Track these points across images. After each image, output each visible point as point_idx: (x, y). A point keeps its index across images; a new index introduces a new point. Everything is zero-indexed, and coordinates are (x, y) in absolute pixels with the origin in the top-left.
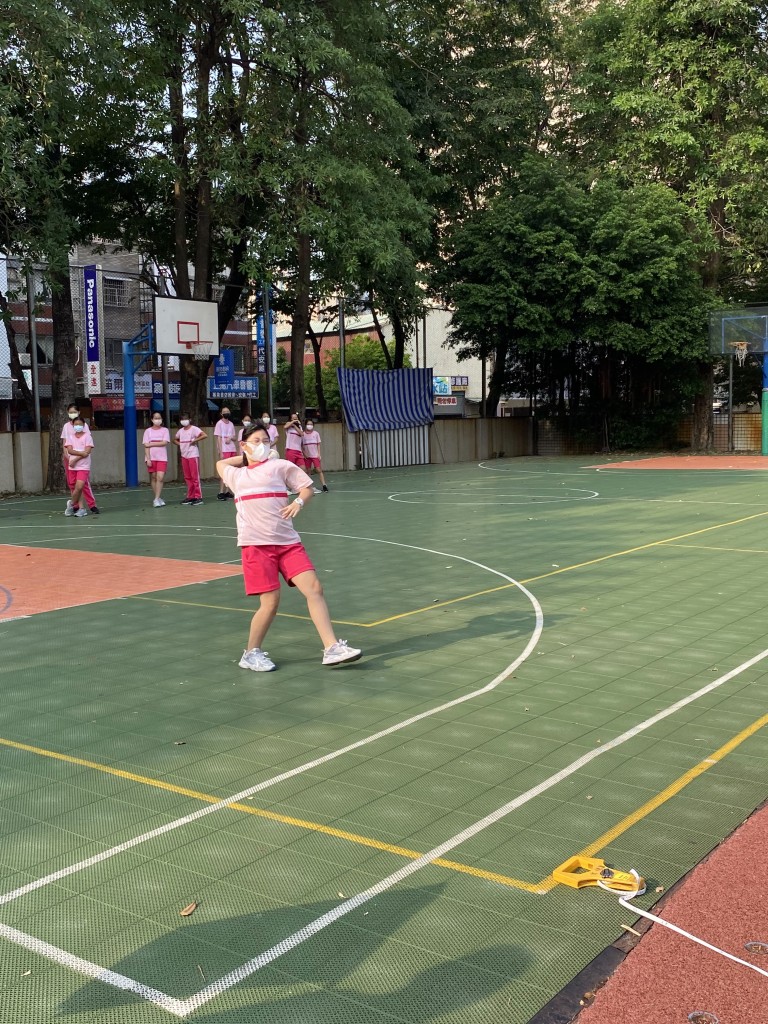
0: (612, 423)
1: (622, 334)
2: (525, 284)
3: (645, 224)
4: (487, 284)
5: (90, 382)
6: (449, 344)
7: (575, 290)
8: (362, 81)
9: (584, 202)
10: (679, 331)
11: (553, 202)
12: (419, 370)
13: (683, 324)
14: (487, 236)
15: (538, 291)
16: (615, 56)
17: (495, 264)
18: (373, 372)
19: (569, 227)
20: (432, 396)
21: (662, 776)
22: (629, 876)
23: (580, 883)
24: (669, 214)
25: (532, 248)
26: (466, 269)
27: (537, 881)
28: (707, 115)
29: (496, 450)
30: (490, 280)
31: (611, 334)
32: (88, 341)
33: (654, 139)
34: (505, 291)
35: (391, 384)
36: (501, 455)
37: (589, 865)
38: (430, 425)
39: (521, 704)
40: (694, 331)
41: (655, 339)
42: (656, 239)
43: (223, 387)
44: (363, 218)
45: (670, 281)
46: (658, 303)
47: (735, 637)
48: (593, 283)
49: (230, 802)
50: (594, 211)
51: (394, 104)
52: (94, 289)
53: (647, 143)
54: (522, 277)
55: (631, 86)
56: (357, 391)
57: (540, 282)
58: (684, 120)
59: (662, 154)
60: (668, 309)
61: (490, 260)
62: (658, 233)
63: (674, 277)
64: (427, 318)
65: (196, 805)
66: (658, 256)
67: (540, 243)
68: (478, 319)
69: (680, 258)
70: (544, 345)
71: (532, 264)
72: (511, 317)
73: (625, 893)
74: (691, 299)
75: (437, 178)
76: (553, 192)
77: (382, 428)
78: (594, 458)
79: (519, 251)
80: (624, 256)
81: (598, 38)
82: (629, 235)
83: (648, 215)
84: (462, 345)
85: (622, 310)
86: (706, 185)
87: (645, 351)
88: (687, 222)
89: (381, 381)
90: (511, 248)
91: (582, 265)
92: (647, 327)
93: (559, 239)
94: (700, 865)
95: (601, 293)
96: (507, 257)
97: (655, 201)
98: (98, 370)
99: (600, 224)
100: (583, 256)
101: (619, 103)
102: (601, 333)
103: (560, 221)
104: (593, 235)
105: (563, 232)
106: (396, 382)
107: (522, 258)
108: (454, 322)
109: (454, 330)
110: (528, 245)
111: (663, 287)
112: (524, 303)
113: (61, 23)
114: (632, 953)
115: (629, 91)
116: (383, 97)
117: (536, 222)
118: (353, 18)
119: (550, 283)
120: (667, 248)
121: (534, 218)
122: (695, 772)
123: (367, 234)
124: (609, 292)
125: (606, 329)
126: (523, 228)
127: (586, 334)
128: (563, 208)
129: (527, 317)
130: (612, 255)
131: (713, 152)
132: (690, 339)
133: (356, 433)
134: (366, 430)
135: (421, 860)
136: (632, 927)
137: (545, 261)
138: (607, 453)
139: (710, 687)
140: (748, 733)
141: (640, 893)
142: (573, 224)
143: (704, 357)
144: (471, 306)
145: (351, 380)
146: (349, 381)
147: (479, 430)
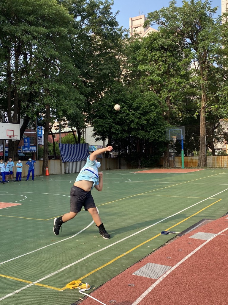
0: (141, 159)
1: (142, 134)
2: (114, 119)
3: (147, 103)
4: (103, 119)
6: (93, 136)
7: (128, 122)
9: (130, 96)
10: (158, 133)
11: (121, 96)
12: (84, 144)
13: (159, 131)
14: (103, 106)
15: (118, 121)
16: (139, 55)
18: (70, 144)
20: (88, 152)
21: (108, 258)
23: (72, 288)
24: (154, 100)
26: (97, 115)
27: (61, 287)
28: (165, 73)
29: (108, 167)
30: (104, 118)
31: (139, 134)
33: (149, 78)
34: (108, 121)
35: (75, 148)
36: (110, 169)
37: (77, 283)
40: (162, 133)
41: (151, 135)
42: (150, 107)
43: (27, 149)
45: (155, 119)
46: (151, 125)
48: (133, 119)
50: (133, 99)
53: (148, 80)
54: (113, 117)
55: (143, 64)
57: (118, 119)
58: (158, 73)
59: (153, 82)
60: (154, 127)
61: (104, 113)
62: (151, 105)
63: (156, 118)
64: (86, 128)
66: (150, 112)
68: (100, 129)
69: (157, 113)
70: (120, 137)
72: (111, 127)
74: (161, 124)
75: (87, 89)
76: (121, 93)
77: (73, 161)
78: (134, 170)
80: (141, 112)
81: (134, 50)
82: (143, 106)
83: (148, 101)
84: (97, 137)
86: (165, 92)
87: (148, 139)
88: (160, 103)
89: (73, 147)
90: (110, 109)
91: (130, 114)
92: (149, 132)
93: (123, 107)
94: (108, 281)
95: (135, 122)
96: (109, 112)
97: (150, 96)
99: (135, 103)
100: (130, 112)
101: (140, 68)
102: (136, 134)
103: (124, 102)
104: (133, 106)
105: (124, 105)
108: (94, 130)
109: (95, 132)
111: (153, 121)
112: (114, 125)
117: (117, 102)
118: (60, 43)
119: (121, 119)
120: (153, 110)
122: (120, 257)
123: (65, 104)
124: (138, 122)
125: (138, 132)
126: (113, 104)
127: (132, 134)
128: (124, 98)
129: (115, 129)
130: (138, 112)
131: (166, 82)
132: (161, 135)
133: (64, 163)
134: (68, 162)
135: (32, 284)
136: (82, 298)
137: (119, 113)
138: (139, 168)
139: (135, 234)
140: (139, 246)
141: (88, 289)
142: (127, 102)
143: (165, 140)
144: (98, 125)
145: (63, 147)
146: (62, 147)
147: (103, 162)
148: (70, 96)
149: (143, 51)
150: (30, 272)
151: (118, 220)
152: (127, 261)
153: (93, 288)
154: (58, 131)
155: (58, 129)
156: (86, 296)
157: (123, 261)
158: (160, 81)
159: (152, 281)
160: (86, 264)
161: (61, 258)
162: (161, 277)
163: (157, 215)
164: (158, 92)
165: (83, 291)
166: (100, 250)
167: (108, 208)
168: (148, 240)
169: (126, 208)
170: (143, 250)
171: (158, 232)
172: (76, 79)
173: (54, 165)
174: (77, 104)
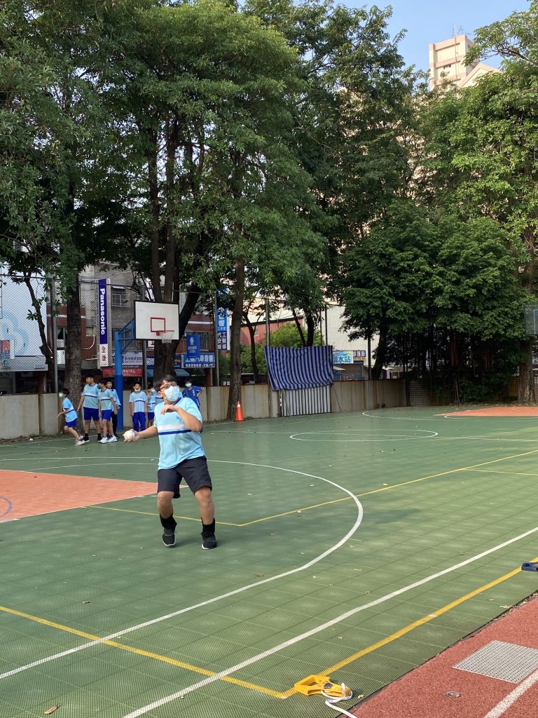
0: (461, 383)
1: (462, 321)
2: (393, 287)
3: (476, 245)
4: (367, 288)
5: (101, 358)
6: (344, 329)
7: (428, 292)
8: (274, 156)
9: (433, 231)
10: (504, 318)
11: (412, 231)
12: (322, 347)
13: (506, 314)
14: (368, 256)
15: (403, 292)
16: (454, 131)
17: (372, 274)
18: (289, 349)
19: (423, 248)
20: (332, 365)
21: (395, 625)
23: (309, 692)
24: (493, 238)
25: (398, 263)
26: (352, 277)
27: (283, 690)
28: (520, 170)
29: (380, 402)
30: (369, 286)
31: (455, 321)
32: (101, 330)
33: (481, 184)
34: (379, 292)
35: (302, 357)
36: (383, 406)
37: (320, 681)
38: (331, 385)
40: (514, 318)
41: (486, 324)
42: (485, 255)
43: (193, 360)
44: (276, 246)
45: (495, 284)
46: (488, 299)
47: (488, 533)
48: (440, 286)
49: (106, 640)
50: (440, 237)
51: (297, 170)
52: (105, 295)
53: (478, 190)
54: (391, 283)
55: (466, 151)
56: (278, 363)
57: (404, 286)
58: (502, 172)
59: (489, 195)
60: (495, 303)
61: (368, 272)
62: (485, 251)
63: (498, 281)
64: (328, 310)
65: (83, 641)
66: (486, 267)
67: (403, 259)
68: (361, 312)
69: (502, 268)
70: (408, 329)
71: (397, 274)
72: (384, 310)
73: (335, 698)
74: (511, 296)
75: (330, 217)
76: (411, 225)
77: (296, 387)
78: (448, 407)
79: (388, 265)
80: (461, 268)
81: (442, 121)
82: (465, 253)
83: (479, 240)
84: (352, 330)
85: (463, 305)
86: (520, 217)
87: (480, 332)
88: (508, 244)
89: (296, 356)
90: (383, 263)
91: (433, 274)
92: (481, 316)
93: (416, 257)
94: (395, 682)
95: (447, 293)
96: (380, 269)
97: (484, 229)
98: (106, 350)
99: (444, 246)
100: (433, 268)
101: (457, 163)
102: (448, 320)
103: (417, 245)
104: (440, 253)
105: (419, 251)
106: (306, 355)
107: (390, 269)
108: (346, 314)
109: (347, 319)
110: (394, 261)
111: (490, 288)
112: (393, 301)
115: (464, 155)
116: (289, 166)
117: (400, 245)
118: (269, 114)
119: (411, 287)
120: (492, 261)
121: (399, 243)
122: (419, 622)
123: (278, 256)
124: (452, 292)
125: (452, 318)
126: (391, 250)
127: (438, 321)
128: (418, 235)
129: (396, 310)
130: (454, 267)
131: (524, 194)
132: (511, 323)
133: (278, 391)
134: (285, 389)
135: (214, 677)
137: (406, 272)
138: (458, 404)
139: (455, 567)
140: (467, 597)
141: (346, 698)
142: (426, 246)
143: (522, 337)
144: (355, 304)
145: (274, 354)
146: (273, 356)
147: (367, 388)
148: (289, 237)
149: (464, 120)
150: (209, 648)
151: (409, 531)
152: (440, 634)
153: (359, 697)
154: (261, 319)
155: (263, 314)
156: (342, 714)
157: (430, 633)
158: (507, 191)
159: (506, 688)
160: (339, 635)
161: (279, 619)
162: (527, 677)
163: (510, 523)
164: (502, 218)
165: (334, 701)
166: (371, 604)
167: (387, 501)
168: (489, 582)
169: (429, 503)
170: (477, 608)
171: (515, 564)
172: (303, 196)
173: (254, 398)
174: (306, 254)
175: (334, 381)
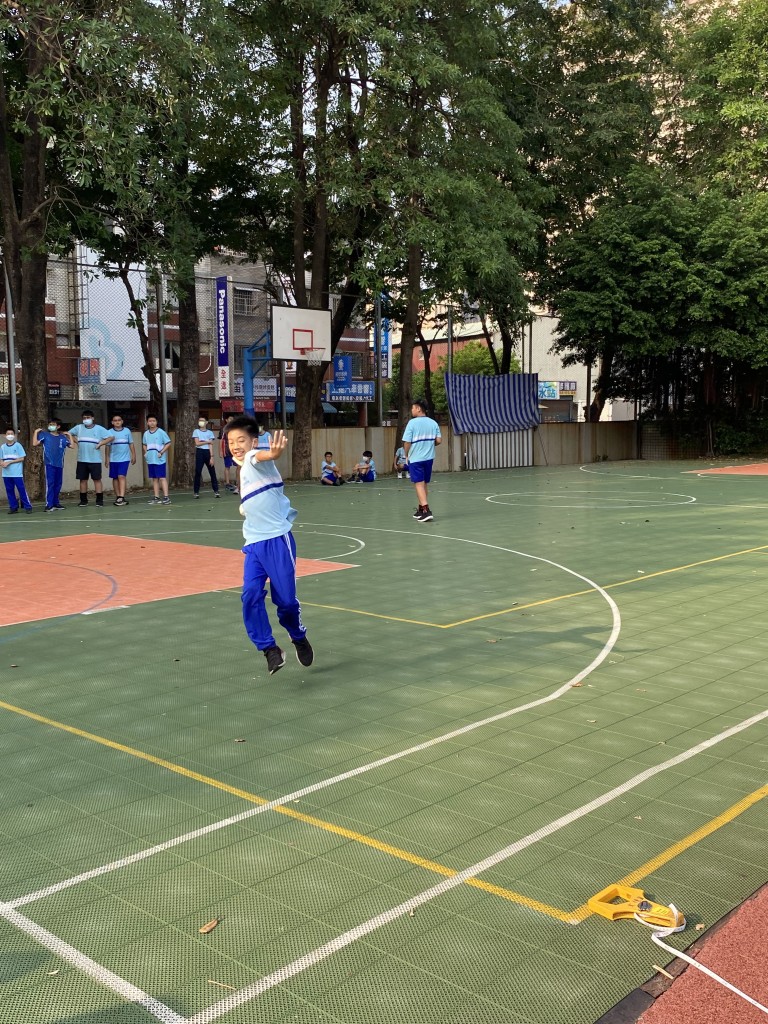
0: (717, 428)
1: (727, 341)
2: (630, 291)
3: (752, 232)
4: (593, 291)
5: (220, 387)
6: (555, 350)
7: (680, 298)
8: (471, 95)
9: (690, 211)
11: (659, 212)
12: (524, 375)
14: (595, 246)
15: (643, 298)
16: (725, 67)
17: (600, 273)
18: (479, 377)
19: (674, 236)
20: (537, 401)
21: (715, 798)
22: (667, 910)
23: (615, 915)
25: (638, 257)
26: (572, 277)
27: (570, 908)
29: (600, 453)
30: (596, 288)
31: (716, 341)
32: (219, 347)
33: (761, 145)
34: (609, 298)
35: (496, 388)
36: (605, 459)
37: (628, 895)
38: (535, 428)
39: (584, 715)
41: (760, 346)
42: (763, 248)
43: (341, 391)
44: (470, 228)
46: (763, 310)
48: (698, 290)
49: (275, 805)
50: (701, 220)
51: (503, 117)
52: (225, 299)
53: (756, 153)
54: (627, 284)
55: (739, 96)
56: (463, 396)
57: (645, 289)
61: (595, 269)
64: (534, 323)
65: (243, 805)
67: (645, 251)
68: (583, 325)
70: (648, 351)
71: (637, 272)
72: (616, 323)
73: (662, 929)
75: (545, 189)
76: (659, 202)
77: (487, 431)
78: (697, 463)
79: (624, 260)
80: (729, 265)
81: (708, 50)
82: (735, 244)
83: (755, 224)
84: (567, 352)
85: (728, 317)
87: (749, 357)
89: (487, 386)
90: (617, 257)
91: (688, 272)
92: (753, 335)
93: (664, 248)
94: (748, 902)
95: (707, 300)
96: (613, 265)
97: (763, 210)
98: (227, 375)
99: (706, 233)
100: (689, 264)
101: (729, 113)
102: (706, 339)
103: (667, 231)
104: (699, 243)
105: (669, 241)
106: (501, 386)
107: (626, 266)
108: (560, 329)
109: (560, 336)
110: (633, 254)
112: (628, 309)
113: (187, 46)
114: (660, 999)
115: (738, 101)
116: (491, 110)
117: (642, 231)
118: (464, 35)
119: (655, 291)
121: (641, 227)
123: (473, 243)
124: (714, 299)
125: (713, 335)
126: (628, 238)
127: (691, 340)
128: (668, 218)
129: (632, 323)
130: (718, 263)
133: (461, 435)
134: (472, 433)
135: (454, 880)
136: (664, 968)
137: (650, 269)
138: (711, 458)
141: (677, 929)
142: (679, 233)
144: (576, 313)
145: (458, 384)
146: (456, 386)
147: (583, 434)
148: (487, 216)
149: (742, 49)
150: (436, 825)
153: (698, 927)
154: (440, 336)
155: (436, 327)
156: (677, 957)
160: (636, 813)
161: (536, 781)
165: (662, 935)
166: (671, 762)
172: (507, 157)
175: (539, 423)
